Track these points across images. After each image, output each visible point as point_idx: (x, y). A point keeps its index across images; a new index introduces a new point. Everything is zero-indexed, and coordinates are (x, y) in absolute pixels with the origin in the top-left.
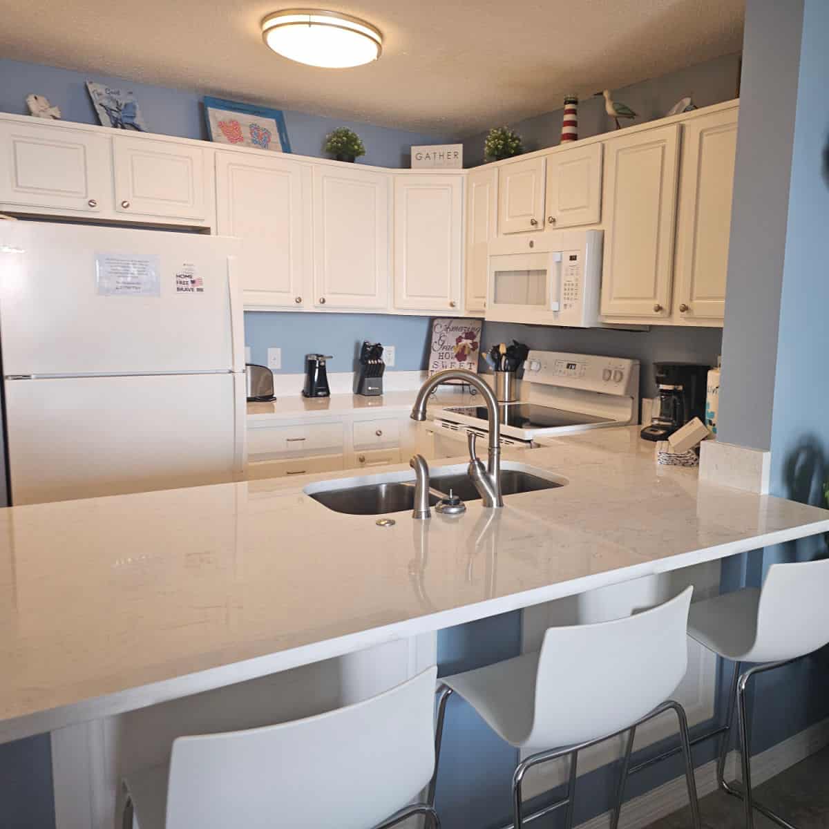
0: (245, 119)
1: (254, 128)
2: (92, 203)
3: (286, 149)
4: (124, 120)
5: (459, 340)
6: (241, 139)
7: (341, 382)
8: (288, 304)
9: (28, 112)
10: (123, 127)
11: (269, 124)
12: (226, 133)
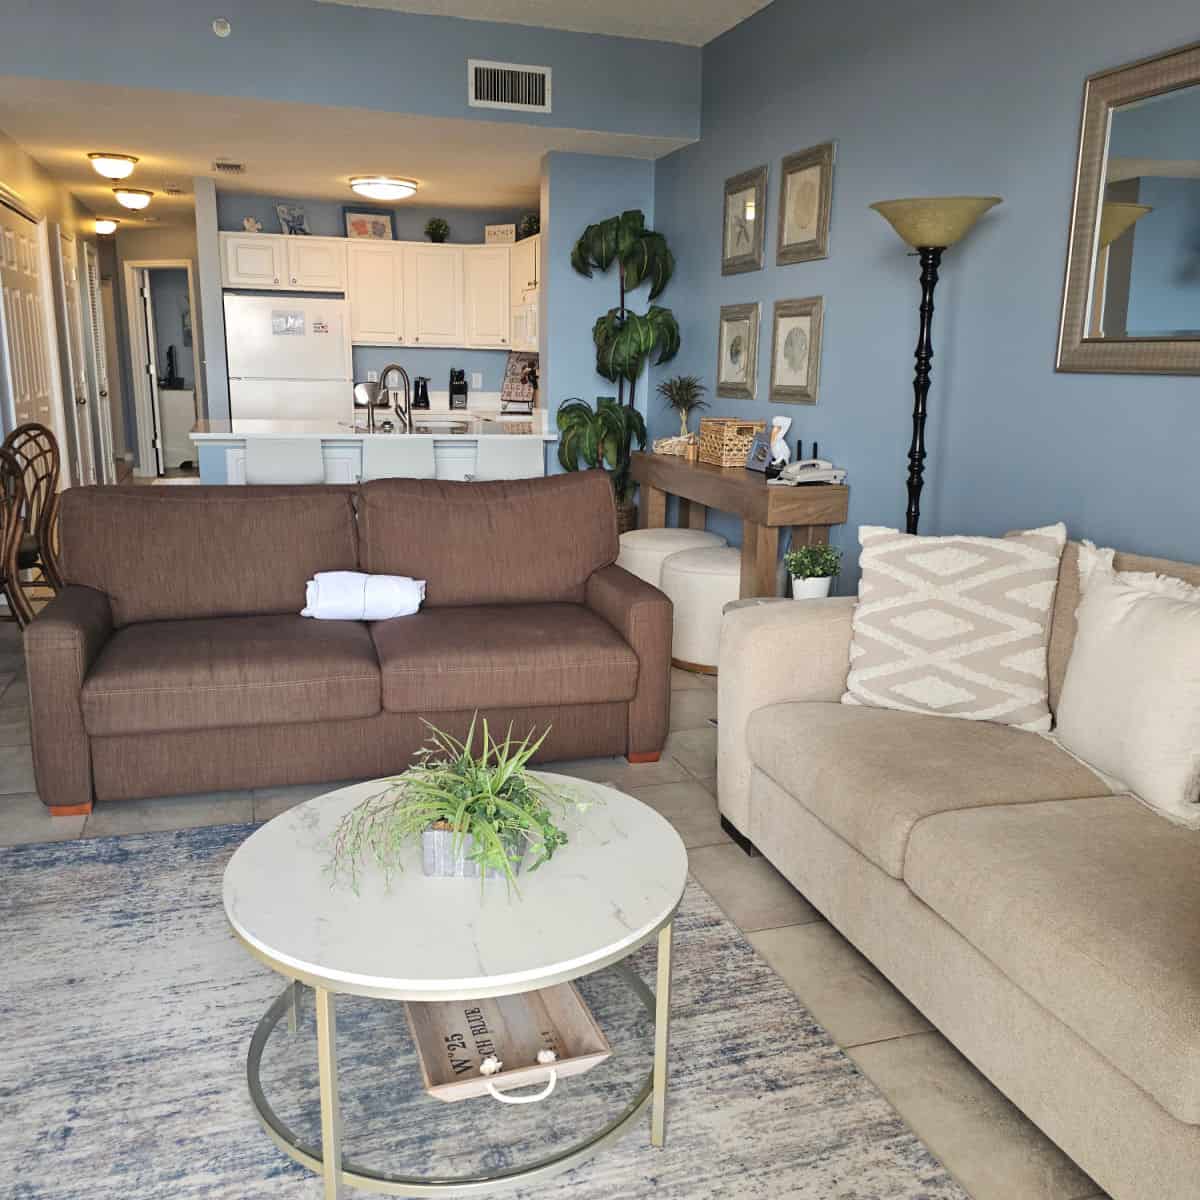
0: (369, 218)
1: (375, 223)
2: (276, 281)
3: (395, 237)
4: (296, 229)
5: (524, 368)
6: (366, 232)
7: (439, 399)
8: (392, 341)
9: (244, 229)
10: (296, 233)
11: (385, 220)
12: (357, 229)
